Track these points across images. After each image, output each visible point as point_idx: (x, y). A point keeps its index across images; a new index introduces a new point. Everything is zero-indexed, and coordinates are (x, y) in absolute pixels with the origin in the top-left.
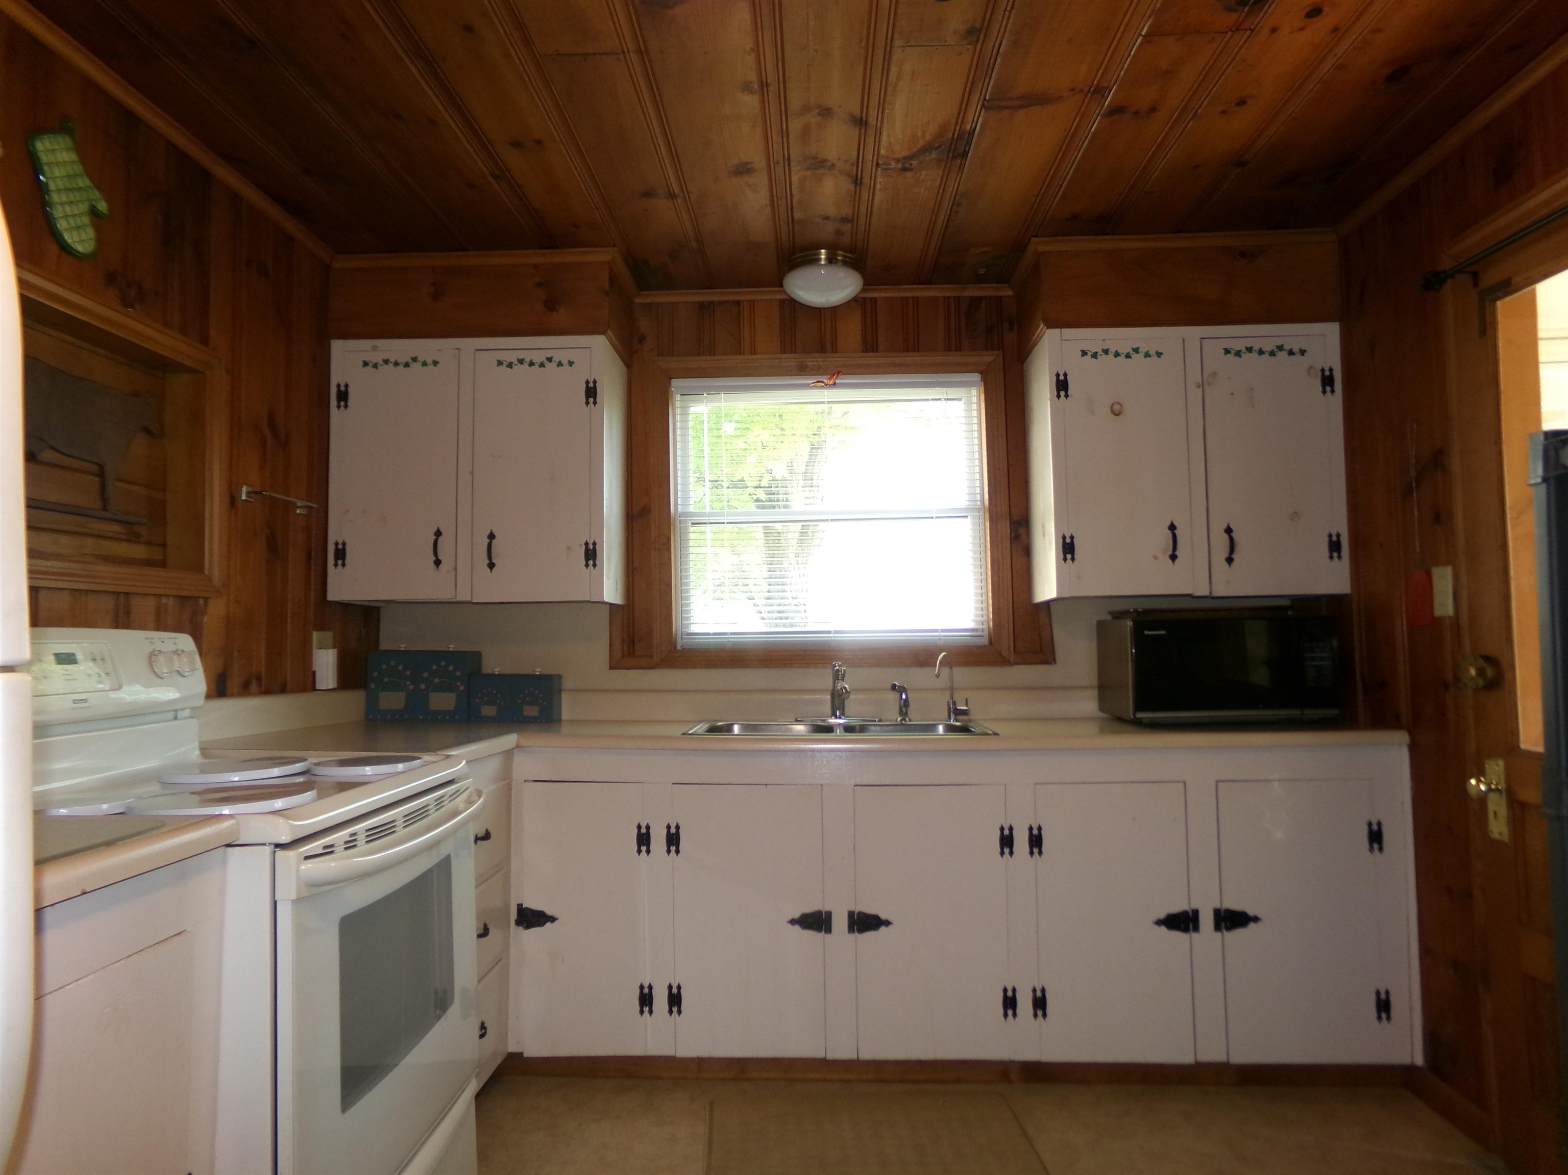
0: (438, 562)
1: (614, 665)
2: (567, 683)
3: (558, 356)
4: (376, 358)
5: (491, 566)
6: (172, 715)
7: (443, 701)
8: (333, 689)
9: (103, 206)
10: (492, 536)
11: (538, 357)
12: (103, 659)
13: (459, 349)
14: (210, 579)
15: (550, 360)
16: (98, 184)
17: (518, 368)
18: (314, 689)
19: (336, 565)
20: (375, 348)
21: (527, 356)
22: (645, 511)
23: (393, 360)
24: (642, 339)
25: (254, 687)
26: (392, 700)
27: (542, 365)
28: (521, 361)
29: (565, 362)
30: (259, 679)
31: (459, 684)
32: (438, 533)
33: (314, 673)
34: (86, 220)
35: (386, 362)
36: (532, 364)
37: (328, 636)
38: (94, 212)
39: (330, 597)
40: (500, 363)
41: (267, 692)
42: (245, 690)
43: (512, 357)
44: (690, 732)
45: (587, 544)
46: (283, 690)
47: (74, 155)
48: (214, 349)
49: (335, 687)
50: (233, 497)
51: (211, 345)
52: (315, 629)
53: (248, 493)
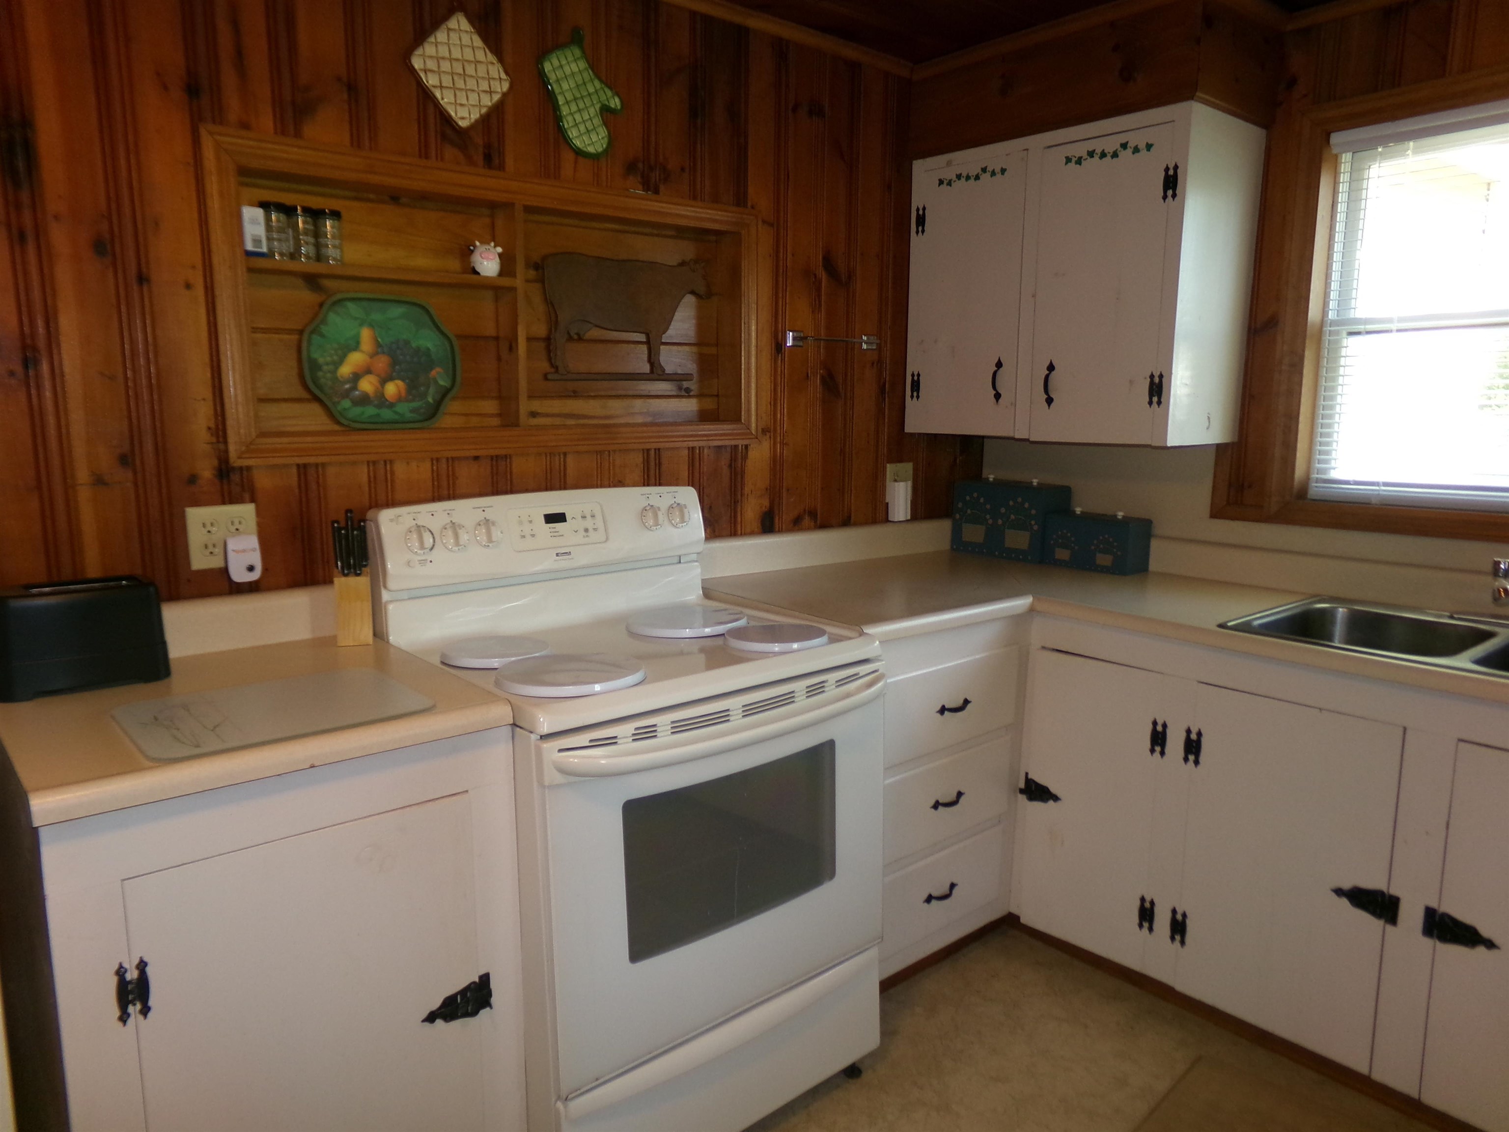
0: (998, 396)
1: (1216, 513)
2: (1157, 530)
3: (1134, 139)
4: (950, 174)
5: (1050, 401)
6: (676, 560)
7: (1018, 539)
8: (907, 521)
9: (615, 103)
10: (1051, 368)
11: (1111, 144)
12: (593, 516)
13: (1027, 150)
14: (748, 428)
15: (1124, 146)
16: (610, 83)
17: (1088, 163)
18: (886, 520)
19: (912, 397)
20: (949, 163)
21: (1098, 146)
22: (1272, 322)
23: (964, 174)
25: (807, 521)
26: (974, 533)
27: (1115, 155)
28: (1091, 154)
29: (1142, 146)
30: (813, 514)
31: (1033, 522)
32: (999, 365)
33: (887, 504)
34: (597, 121)
35: (959, 177)
36: (1103, 155)
37: (907, 468)
38: (605, 111)
39: (907, 429)
40: (1068, 160)
41: (823, 525)
42: (796, 525)
43: (1080, 150)
44: (1229, 624)
45: (1152, 376)
46: (846, 522)
47: (582, 64)
48: (753, 207)
49: (909, 518)
50: (779, 346)
51: (749, 204)
52: (891, 461)
53: (794, 339)
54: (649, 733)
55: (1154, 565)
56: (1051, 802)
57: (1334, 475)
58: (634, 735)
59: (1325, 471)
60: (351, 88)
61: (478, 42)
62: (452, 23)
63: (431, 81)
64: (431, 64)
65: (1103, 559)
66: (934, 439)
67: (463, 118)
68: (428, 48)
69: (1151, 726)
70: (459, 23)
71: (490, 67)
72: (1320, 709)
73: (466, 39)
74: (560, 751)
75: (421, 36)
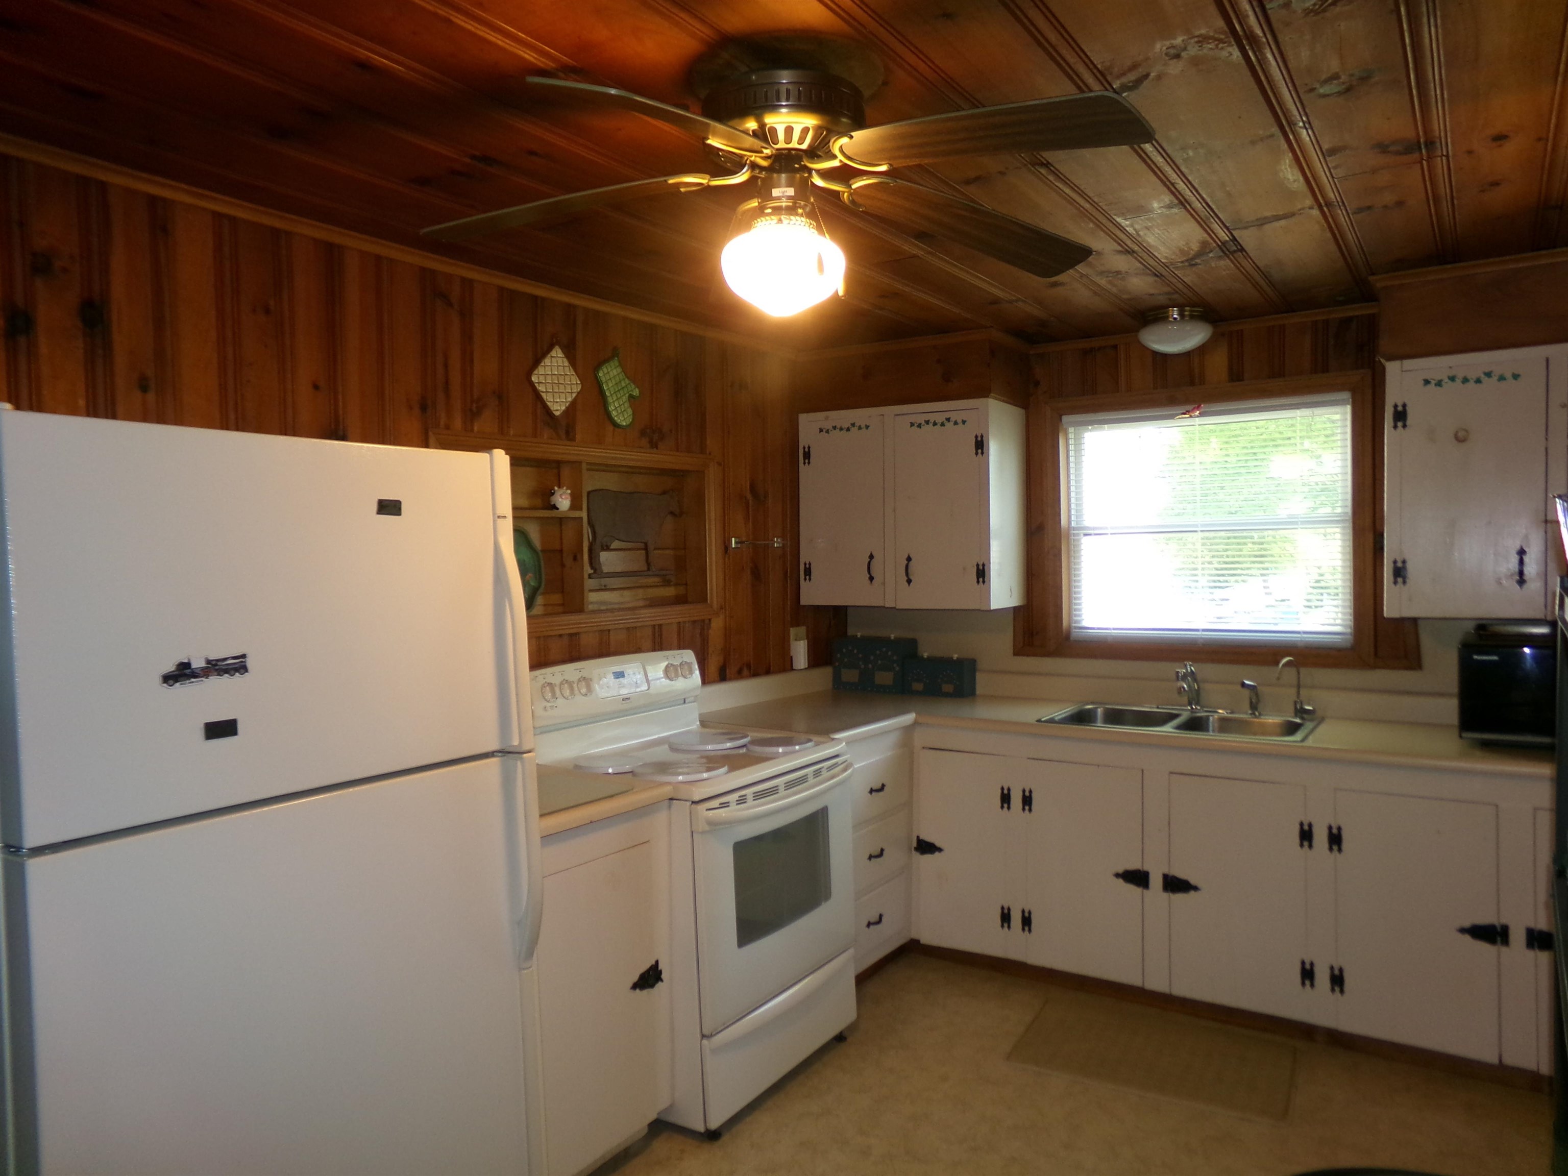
0: (871, 579)
1: (1017, 653)
2: (980, 666)
3: (954, 416)
4: (828, 425)
5: (909, 581)
6: (682, 702)
7: (884, 678)
8: (806, 669)
9: (636, 392)
10: (909, 559)
11: (940, 418)
13: (883, 415)
14: (711, 607)
15: (948, 420)
16: (633, 380)
17: (926, 428)
18: (792, 669)
19: (805, 579)
20: (827, 418)
21: (932, 418)
22: (1041, 528)
23: (838, 426)
24: (1037, 383)
25: (745, 672)
26: (850, 675)
27: (943, 425)
28: (927, 422)
29: (959, 421)
30: (749, 666)
31: (895, 665)
32: (871, 557)
33: (792, 657)
34: (627, 405)
35: (835, 428)
36: (935, 424)
37: (802, 630)
38: (631, 397)
39: (804, 601)
40: (912, 425)
41: (755, 674)
42: (739, 675)
43: (921, 419)
44: (1042, 720)
45: (978, 565)
46: (768, 672)
47: (619, 370)
48: (710, 454)
49: (807, 667)
50: (726, 547)
51: (708, 453)
52: (792, 626)
53: (736, 543)
54: (742, 801)
55: (979, 690)
56: (937, 854)
57: (1086, 622)
58: (737, 801)
59: (1079, 622)
60: (500, 397)
61: (566, 364)
62: (553, 353)
63: (541, 388)
64: (542, 379)
65: (948, 688)
66: (817, 609)
67: (557, 410)
68: (540, 370)
69: (1000, 791)
70: (557, 352)
71: (572, 377)
72: (1099, 766)
73: (560, 360)
74: (707, 810)
75: (537, 362)
